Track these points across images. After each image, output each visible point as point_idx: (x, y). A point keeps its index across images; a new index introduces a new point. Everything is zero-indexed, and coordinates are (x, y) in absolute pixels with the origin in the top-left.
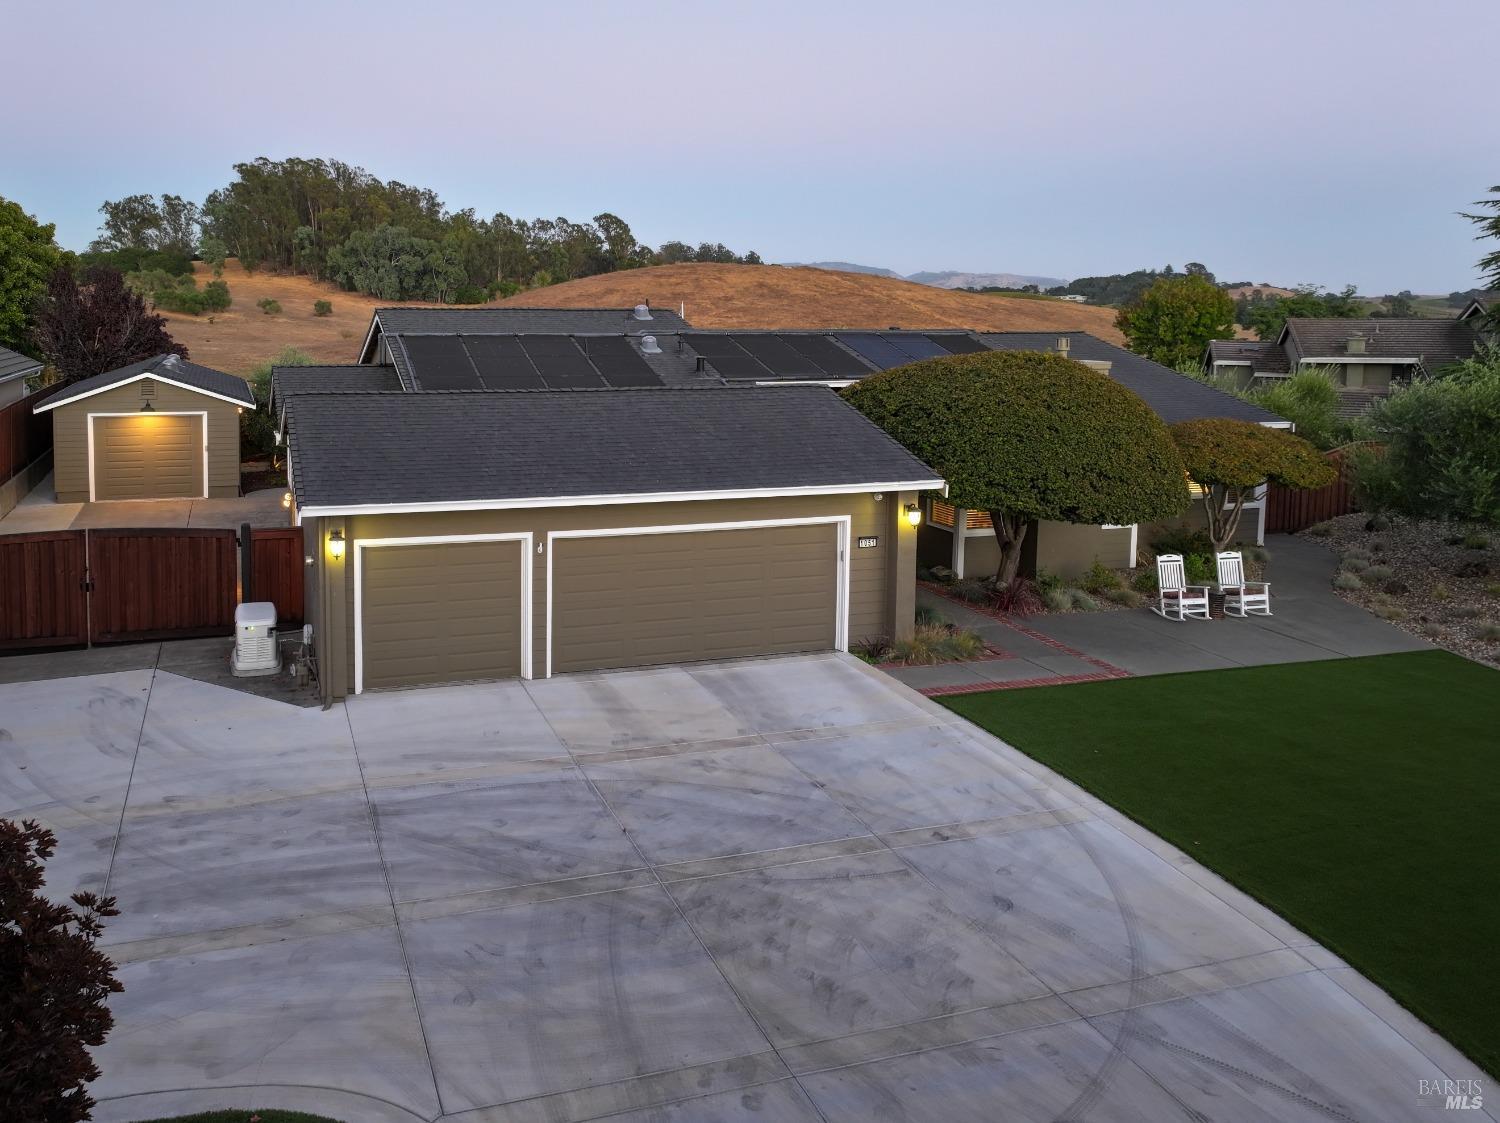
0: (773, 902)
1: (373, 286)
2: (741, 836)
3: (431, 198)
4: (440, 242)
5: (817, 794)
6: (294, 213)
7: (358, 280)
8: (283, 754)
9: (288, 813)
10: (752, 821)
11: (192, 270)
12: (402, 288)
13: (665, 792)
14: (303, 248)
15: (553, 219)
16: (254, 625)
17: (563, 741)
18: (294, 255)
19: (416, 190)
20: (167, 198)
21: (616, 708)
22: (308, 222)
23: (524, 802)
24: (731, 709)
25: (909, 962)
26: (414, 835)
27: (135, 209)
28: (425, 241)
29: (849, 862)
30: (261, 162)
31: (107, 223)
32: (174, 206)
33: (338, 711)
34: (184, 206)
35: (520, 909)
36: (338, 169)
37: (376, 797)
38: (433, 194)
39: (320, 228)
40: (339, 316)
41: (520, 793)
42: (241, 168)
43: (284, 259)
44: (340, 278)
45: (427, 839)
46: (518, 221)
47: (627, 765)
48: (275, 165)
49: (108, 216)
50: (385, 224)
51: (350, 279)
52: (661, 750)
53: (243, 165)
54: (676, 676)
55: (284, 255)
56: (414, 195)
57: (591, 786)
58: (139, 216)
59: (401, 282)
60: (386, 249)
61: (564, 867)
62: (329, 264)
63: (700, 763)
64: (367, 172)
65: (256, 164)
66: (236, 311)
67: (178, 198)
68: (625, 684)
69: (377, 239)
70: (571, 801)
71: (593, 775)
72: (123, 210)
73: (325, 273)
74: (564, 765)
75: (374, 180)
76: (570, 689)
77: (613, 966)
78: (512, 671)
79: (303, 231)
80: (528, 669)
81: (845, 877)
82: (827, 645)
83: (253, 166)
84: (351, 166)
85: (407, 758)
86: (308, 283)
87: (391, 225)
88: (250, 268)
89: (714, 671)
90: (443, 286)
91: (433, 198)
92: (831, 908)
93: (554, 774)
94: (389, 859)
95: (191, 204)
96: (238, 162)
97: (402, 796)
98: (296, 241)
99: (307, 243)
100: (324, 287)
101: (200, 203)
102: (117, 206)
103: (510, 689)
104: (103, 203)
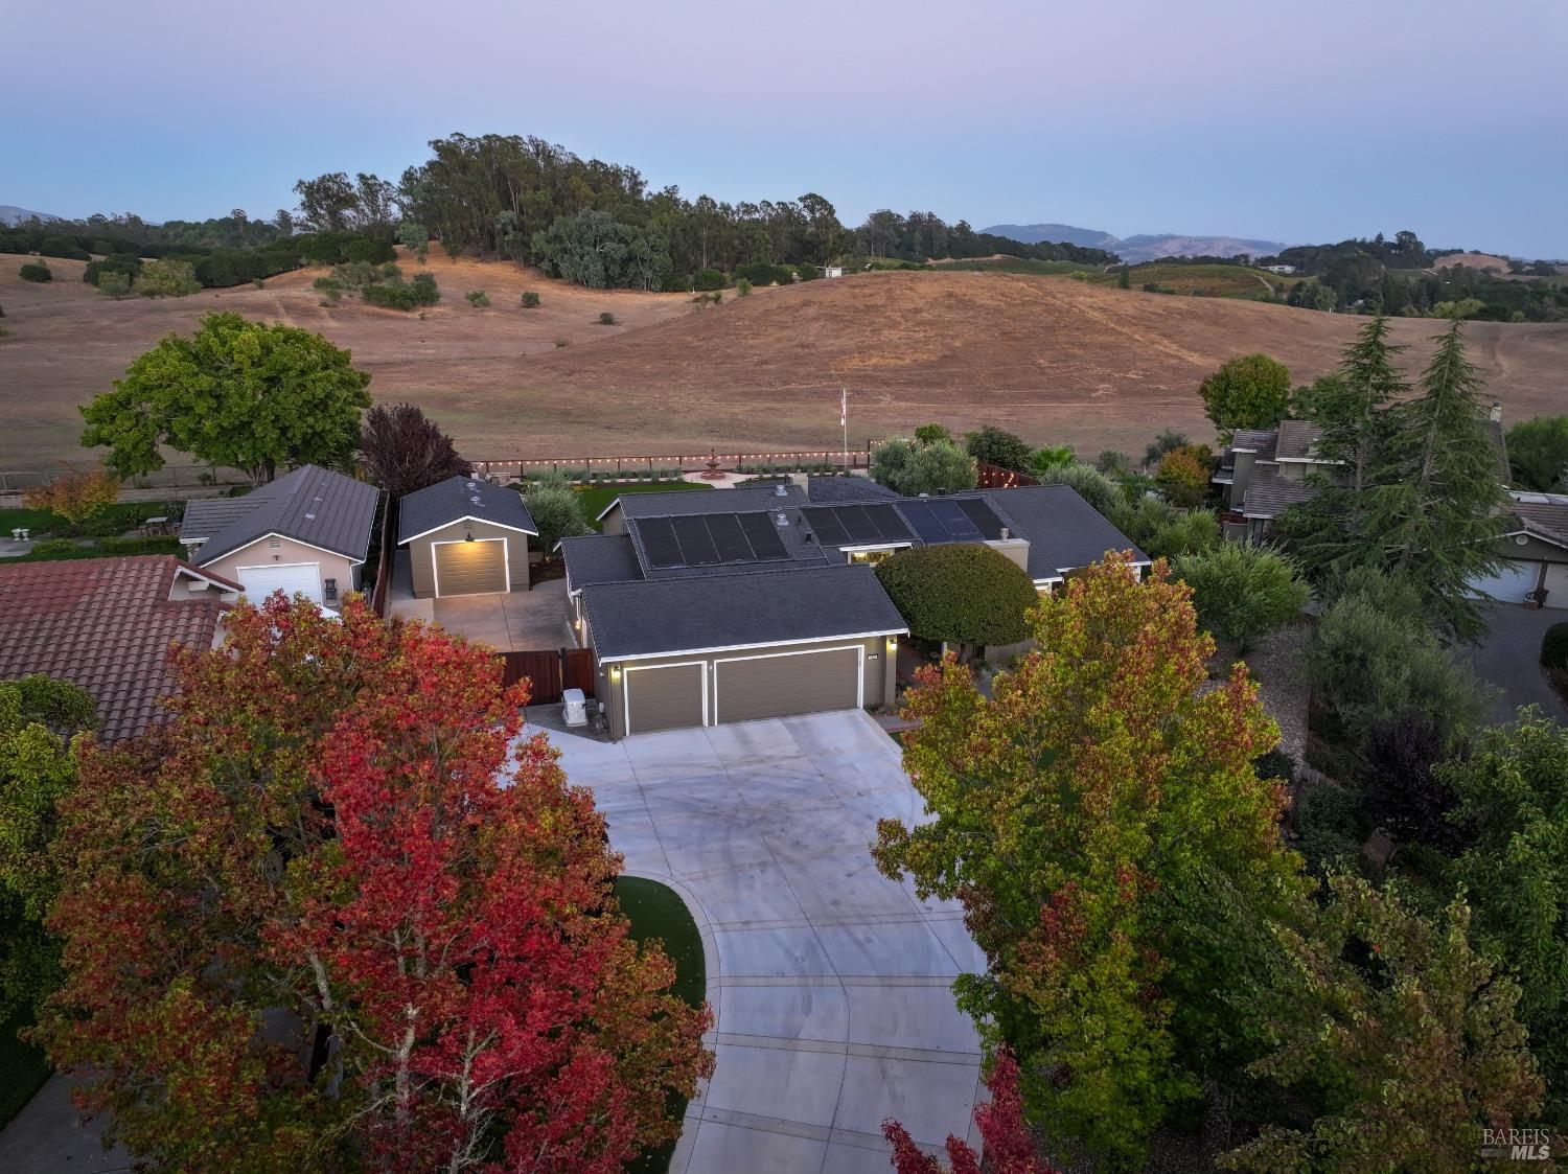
0: (788, 818)
1: (579, 274)
2: (784, 796)
3: (634, 177)
4: (644, 227)
5: (820, 779)
6: (494, 195)
7: (564, 267)
8: (599, 765)
9: (607, 790)
10: (789, 790)
11: (394, 256)
12: (608, 276)
13: (759, 779)
14: (506, 233)
15: (757, 203)
16: (574, 703)
17: (719, 757)
18: (497, 241)
19: (618, 170)
20: (362, 177)
21: (744, 740)
22: (508, 205)
23: (700, 784)
24: (796, 741)
25: (827, 836)
26: (657, 797)
27: (329, 188)
28: (628, 227)
29: (821, 804)
30: (457, 138)
31: (303, 204)
32: (370, 185)
33: (619, 744)
34: (380, 185)
35: (698, 822)
36: (537, 146)
37: (642, 783)
38: (636, 172)
39: (522, 212)
40: (546, 306)
41: (700, 780)
42: (437, 145)
43: (488, 245)
44: (546, 265)
45: (663, 799)
46: (722, 204)
47: (745, 768)
48: (472, 142)
49: (303, 197)
50: (587, 208)
51: (555, 266)
52: (761, 761)
53: (438, 141)
54: (776, 724)
55: (487, 240)
56: (615, 175)
57: (729, 777)
58: (334, 196)
59: (606, 270)
60: (590, 236)
61: (715, 808)
62: (534, 250)
63: (776, 767)
64: (567, 150)
65: (452, 140)
66: (445, 305)
67: (373, 177)
68: (753, 728)
69: (581, 225)
70: (720, 783)
71: (730, 773)
72: (318, 191)
73: (530, 260)
74: (718, 768)
75: (574, 158)
76: (725, 731)
77: (728, 838)
78: (699, 723)
79: (506, 216)
80: (706, 721)
81: (817, 810)
82: (853, 705)
83: (449, 143)
84: (551, 143)
85: (654, 766)
86: (513, 269)
87: (594, 209)
88: (454, 254)
89: (794, 720)
90: (649, 274)
91: (635, 177)
92: (808, 820)
93: (713, 772)
94: (649, 806)
95: (386, 182)
96: (433, 139)
97: (651, 783)
98: (498, 226)
99: (510, 228)
100: (529, 273)
101: (396, 181)
102: (311, 186)
103: (697, 732)
104: (296, 183)
